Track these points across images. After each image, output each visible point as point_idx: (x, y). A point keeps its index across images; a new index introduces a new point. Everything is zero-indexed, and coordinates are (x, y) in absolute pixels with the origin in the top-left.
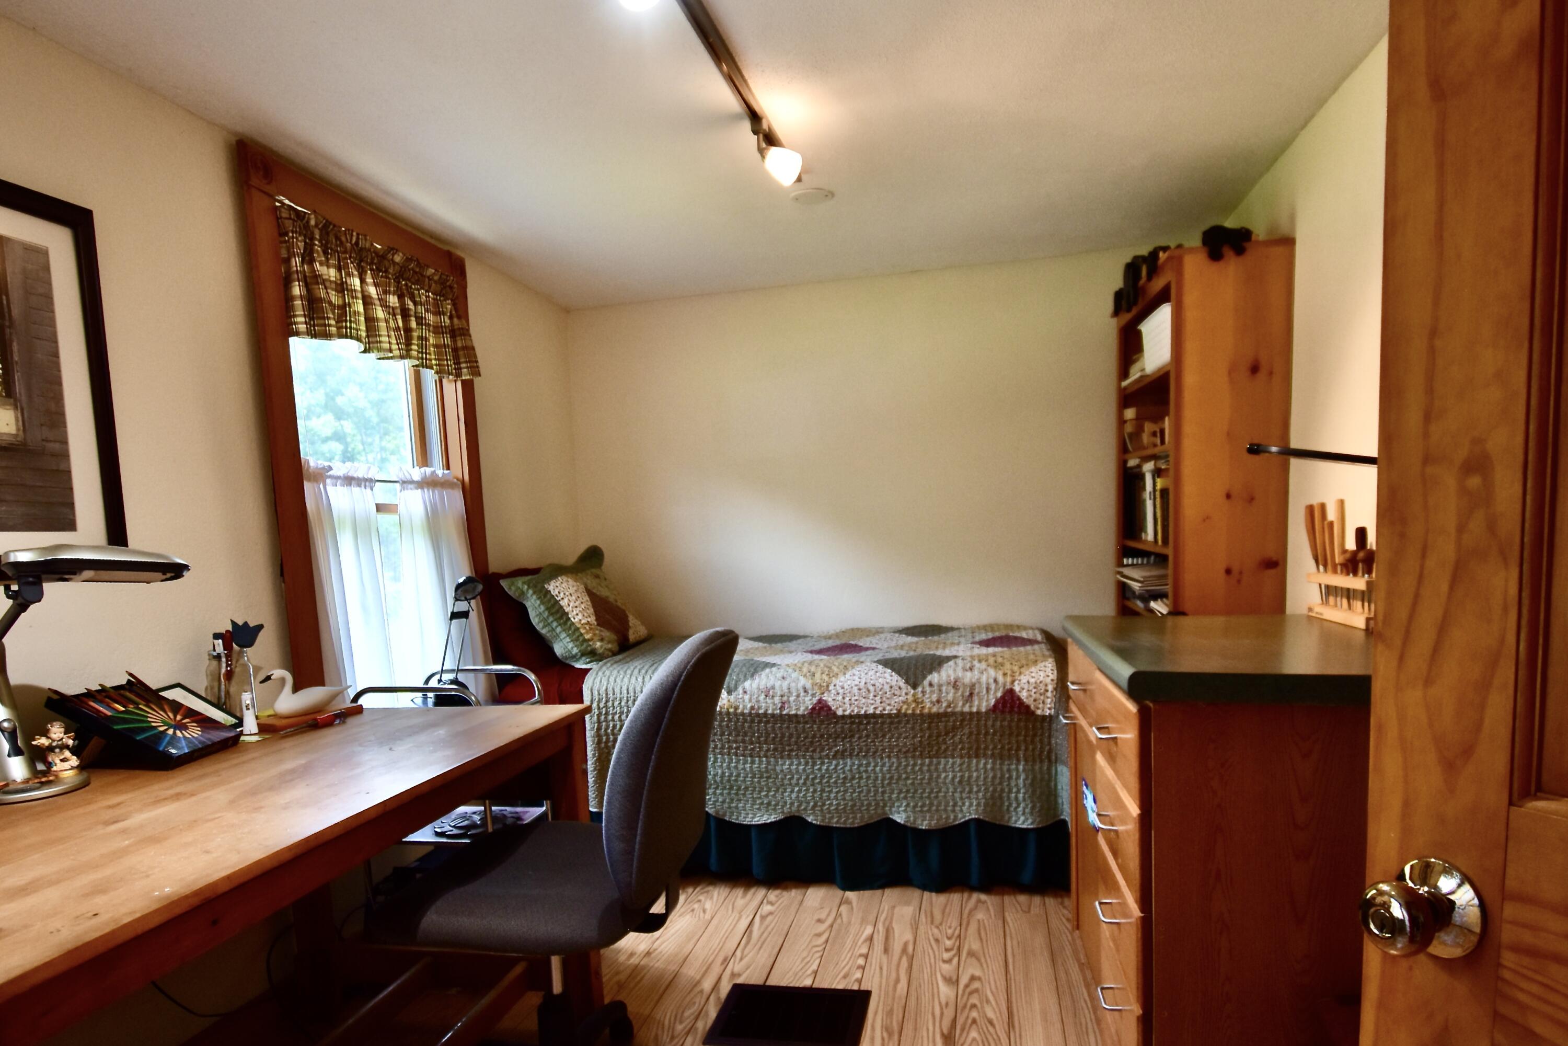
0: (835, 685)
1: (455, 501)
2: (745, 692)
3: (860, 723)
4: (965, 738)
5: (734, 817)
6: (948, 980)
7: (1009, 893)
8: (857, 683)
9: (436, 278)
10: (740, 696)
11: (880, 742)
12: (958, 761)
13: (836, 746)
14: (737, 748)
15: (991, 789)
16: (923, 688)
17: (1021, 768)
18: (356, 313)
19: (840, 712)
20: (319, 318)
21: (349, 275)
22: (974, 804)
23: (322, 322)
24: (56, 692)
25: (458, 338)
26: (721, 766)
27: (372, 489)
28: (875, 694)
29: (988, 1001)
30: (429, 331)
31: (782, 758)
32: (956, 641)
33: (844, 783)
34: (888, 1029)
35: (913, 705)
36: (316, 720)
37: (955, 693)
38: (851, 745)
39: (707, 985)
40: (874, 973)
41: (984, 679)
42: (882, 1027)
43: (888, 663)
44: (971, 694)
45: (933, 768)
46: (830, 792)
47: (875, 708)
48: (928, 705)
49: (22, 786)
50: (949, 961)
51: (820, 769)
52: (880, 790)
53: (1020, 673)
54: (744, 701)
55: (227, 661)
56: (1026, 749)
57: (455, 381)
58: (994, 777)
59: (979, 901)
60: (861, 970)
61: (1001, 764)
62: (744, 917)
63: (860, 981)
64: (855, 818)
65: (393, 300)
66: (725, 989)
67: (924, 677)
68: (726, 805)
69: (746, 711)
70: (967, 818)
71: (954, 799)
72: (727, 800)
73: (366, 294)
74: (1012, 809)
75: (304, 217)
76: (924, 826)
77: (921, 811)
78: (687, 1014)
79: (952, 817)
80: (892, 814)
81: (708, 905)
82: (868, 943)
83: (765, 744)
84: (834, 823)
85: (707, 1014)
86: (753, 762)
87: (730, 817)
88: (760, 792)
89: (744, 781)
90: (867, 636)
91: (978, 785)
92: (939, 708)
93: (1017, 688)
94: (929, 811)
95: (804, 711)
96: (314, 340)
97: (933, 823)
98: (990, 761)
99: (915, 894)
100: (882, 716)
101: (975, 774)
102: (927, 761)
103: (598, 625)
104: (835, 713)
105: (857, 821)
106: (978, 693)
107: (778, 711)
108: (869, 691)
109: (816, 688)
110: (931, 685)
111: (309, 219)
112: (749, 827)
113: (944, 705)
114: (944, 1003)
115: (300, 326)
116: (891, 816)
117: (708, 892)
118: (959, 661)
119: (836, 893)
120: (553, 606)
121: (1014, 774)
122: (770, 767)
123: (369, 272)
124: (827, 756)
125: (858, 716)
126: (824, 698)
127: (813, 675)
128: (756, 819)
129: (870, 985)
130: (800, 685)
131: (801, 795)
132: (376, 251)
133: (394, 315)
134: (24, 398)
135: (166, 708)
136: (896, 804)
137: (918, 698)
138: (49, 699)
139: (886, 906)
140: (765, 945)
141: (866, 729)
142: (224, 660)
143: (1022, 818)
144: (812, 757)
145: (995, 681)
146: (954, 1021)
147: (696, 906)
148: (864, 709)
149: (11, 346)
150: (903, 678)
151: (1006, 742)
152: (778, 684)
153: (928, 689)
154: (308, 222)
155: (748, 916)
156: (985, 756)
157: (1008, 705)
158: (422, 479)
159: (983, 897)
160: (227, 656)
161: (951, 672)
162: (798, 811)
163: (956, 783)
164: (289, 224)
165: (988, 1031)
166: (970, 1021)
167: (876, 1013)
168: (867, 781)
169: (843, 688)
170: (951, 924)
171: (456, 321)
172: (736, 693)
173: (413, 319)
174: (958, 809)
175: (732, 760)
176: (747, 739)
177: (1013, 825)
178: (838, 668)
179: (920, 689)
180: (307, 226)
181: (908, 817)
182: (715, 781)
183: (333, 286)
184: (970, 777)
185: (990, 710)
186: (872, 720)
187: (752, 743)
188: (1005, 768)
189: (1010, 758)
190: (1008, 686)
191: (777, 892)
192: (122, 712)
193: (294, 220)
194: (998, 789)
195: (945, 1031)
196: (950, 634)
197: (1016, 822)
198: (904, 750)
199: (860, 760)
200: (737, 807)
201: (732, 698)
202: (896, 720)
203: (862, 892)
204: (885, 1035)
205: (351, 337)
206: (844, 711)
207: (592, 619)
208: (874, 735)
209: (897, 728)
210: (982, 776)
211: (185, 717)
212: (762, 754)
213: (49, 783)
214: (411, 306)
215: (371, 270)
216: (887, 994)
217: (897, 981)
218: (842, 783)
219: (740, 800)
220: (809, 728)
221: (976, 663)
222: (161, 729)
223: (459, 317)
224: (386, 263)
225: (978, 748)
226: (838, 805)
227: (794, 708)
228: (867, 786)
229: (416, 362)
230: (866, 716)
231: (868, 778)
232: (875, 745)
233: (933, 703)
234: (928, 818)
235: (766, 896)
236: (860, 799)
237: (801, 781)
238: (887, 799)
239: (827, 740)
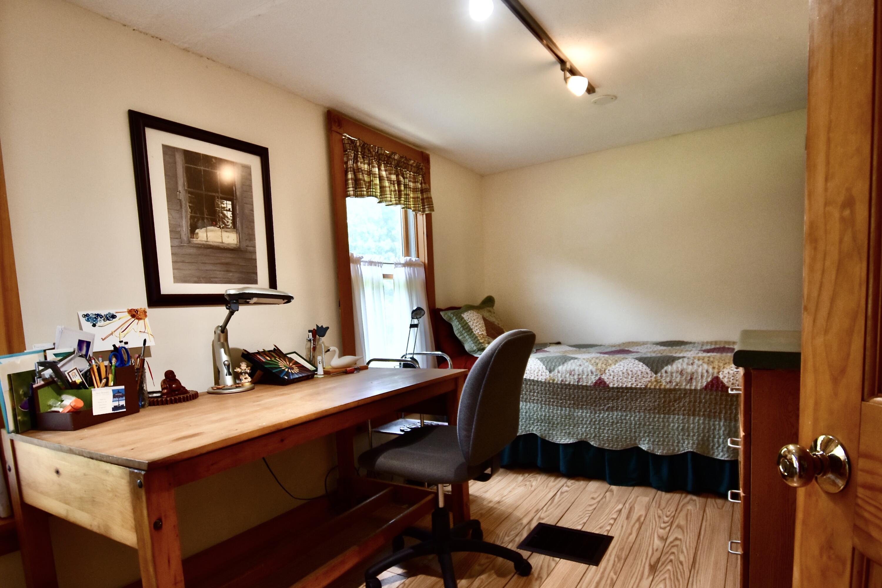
0: (609, 370)
1: (421, 273)
2: (559, 372)
3: (623, 392)
4: (686, 404)
5: (551, 439)
6: (661, 538)
7: (711, 498)
8: (622, 369)
9: (414, 165)
10: (556, 374)
11: (634, 403)
12: (681, 417)
13: (608, 404)
14: (553, 402)
15: (702, 435)
16: (661, 374)
17: (722, 424)
18: (376, 184)
19: (611, 385)
20: (359, 188)
21: (373, 167)
22: (691, 443)
23: (360, 189)
24: (245, 351)
25: (424, 193)
26: (544, 411)
27: (381, 267)
28: (632, 376)
29: (682, 552)
30: (410, 191)
31: (577, 408)
32: (690, 350)
33: (612, 425)
34: (619, 557)
35: (655, 383)
36: (346, 370)
37: (681, 378)
38: (617, 404)
39: (525, 521)
40: (618, 528)
41: (700, 370)
42: (615, 555)
43: (641, 359)
44: (691, 379)
45: (665, 420)
46: (604, 429)
47: (632, 384)
48: (664, 384)
49: (229, 387)
50: (664, 528)
51: (599, 416)
52: (633, 430)
53: (724, 368)
54: (558, 377)
55: (314, 342)
56: (726, 413)
57: (423, 214)
58: (704, 428)
59: (691, 499)
60: (610, 526)
61: (709, 421)
62: (552, 491)
63: (609, 531)
64: (618, 445)
65: (394, 177)
66: (534, 524)
67: (663, 368)
68: (546, 432)
69: (559, 382)
70: (686, 451)
71: (678, 439)
72: (547, 429)
73: (381, 175)
74: (715, 448)
75: (354, 142)
76: (659, 453)
77: (658, 444)
78: (512, 533)
79: (677, 449)
80: (640, 444)
81: (534, 484)
82: (618, 513)
83: (569, 400)
84: (606, 446)
85: (522, 535)
86: (561, 410)
87: (549, 438)
88: (565, 426)
89: (557, 420)
90: (637, 346)
91: (693, 432)
92: (671, 386)
93: (721, 376)
94: (662, 444)
95: (591, 383)
96: (357, 198)
97: (665, 452)
98: (702, 418)
99: (652, 492)
100: (636, 388)
101: (692, 426)
102: (662, 416)
103: (487, 335)
104: (608, 386)
105: (619, 447)
106: (696, 378)
107: (576, 383)
108: (628, 374)
109: (598, 371)
110: (666, 372)
111: (356, 143)
112: (558, 445)
113: (674, 384)
114: (655, 549)
115: (351, 192)
116: (639, 446)
117: (535, 477)
118: (686, 360)
119: (605, 486)
120: (465, 325)
121: (717, 427)
122: (571, 413)
123: (383, 165)
124: (603, 409)
125: (622, 388)
126: (602, 377)
127: (597, 364)
128: (562, 441)
129: (614, 534)
130: (589, 370)
131: (588, 430)
132: (386, 155)
133: (394, 184)
134: (240, 229)
135: (287, 360)
136: (643, 439)
137: (658, 380)
138: (243, 353)
139: (633, 496)
140: (560, 506)
141: (626, 396)
142: (312, 342)
143: (721, 454)
144: (594, 409)
145: (707, 371)
146: (659, 559)
147: (528, 483)
148: (626, 384)
149: (236, 207)
150: (649, 368)
151: (713, 408)
152: (577, 368)
153: (664, 375)
154: (356, 144)
155: (554, 491)
156: (699, 415)
157: (715, 386)
158: (405, 262)
159: (694, 498)
160: (314, 340)
161: (679, 366)
162: (586, 438)
163: (680, 430)
164: (348, 146)
165: (678, 567)
166: (668, 560)
167: (614, 547)
168: (625, 425)
169: (613, 372)
170: (670, 509)
171: (423, 185)
172: (554, 372)
173: (403, 185)
174: (680, 445)
175: (550, 408)
176: (559, 397)
177: (716, 457)
178: (612, 361)
179: (659, 374)
180: (355, 146)
181: (650, 447)
182: (541, 419)
183: (366, 172)
184: (688, 427)
185: (703, 388)
186: (630, 391)
187: (561, 400)
188: (711, 423)
189: (715, 417)
190: (715, 375)
191: (572, 481)
192: (269, 360)
193: (350, 144)
194: (707, 435)
195: (652, 563)
196: (687, 346)
197: (717, 456)
198: (648, 408)
199: (621, 413)
200: (552, 434)
201: (552, 375)
202: (644, 391)
203: (621, 487)
204: (616, 559)
205: (373, 196)
206: (614, 385)
207: (484, 333)
208: (631, 399)
209: (645, 396)
210: (696, 427)
211: (293, 364)
212: (567, 405)
213: (239, 387)
214: (401, 178)
215: (384, 164)
216: (623, 540)
217: (630, 534)
218: (611, 425)
219: (554, 430)
220: (593, 393)
221: (696, 361)
222: (283, 368)
223: (425, 183)
224: (391, 160)
225: (695, 410)
226: (609, 437)
227: (585, 382)
228: (626, 427)
229: (403, 206)
230: (626, 388)
231: (626, 423)
232: (631, 405)
233: (667, 383)
234: (661, 449)
235: (566, 483)
236: (621, 435)
237: (588, 422)
238: (637, 436)
239: (603, 400)
